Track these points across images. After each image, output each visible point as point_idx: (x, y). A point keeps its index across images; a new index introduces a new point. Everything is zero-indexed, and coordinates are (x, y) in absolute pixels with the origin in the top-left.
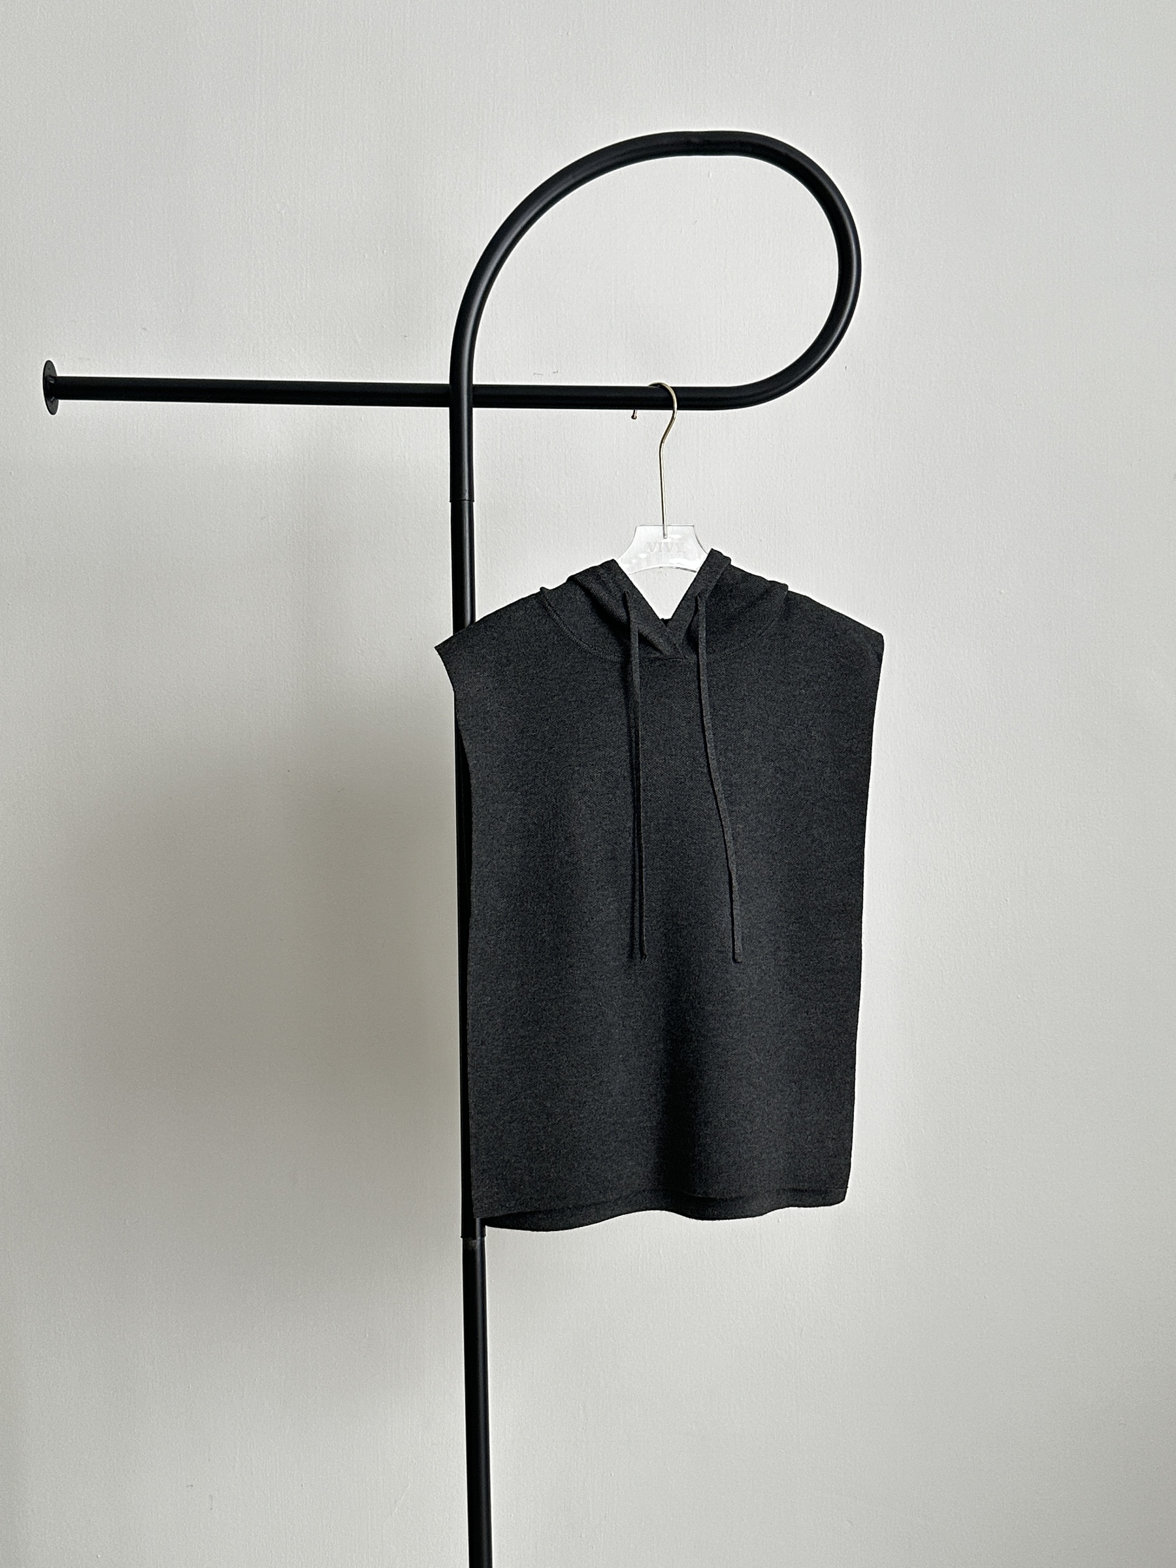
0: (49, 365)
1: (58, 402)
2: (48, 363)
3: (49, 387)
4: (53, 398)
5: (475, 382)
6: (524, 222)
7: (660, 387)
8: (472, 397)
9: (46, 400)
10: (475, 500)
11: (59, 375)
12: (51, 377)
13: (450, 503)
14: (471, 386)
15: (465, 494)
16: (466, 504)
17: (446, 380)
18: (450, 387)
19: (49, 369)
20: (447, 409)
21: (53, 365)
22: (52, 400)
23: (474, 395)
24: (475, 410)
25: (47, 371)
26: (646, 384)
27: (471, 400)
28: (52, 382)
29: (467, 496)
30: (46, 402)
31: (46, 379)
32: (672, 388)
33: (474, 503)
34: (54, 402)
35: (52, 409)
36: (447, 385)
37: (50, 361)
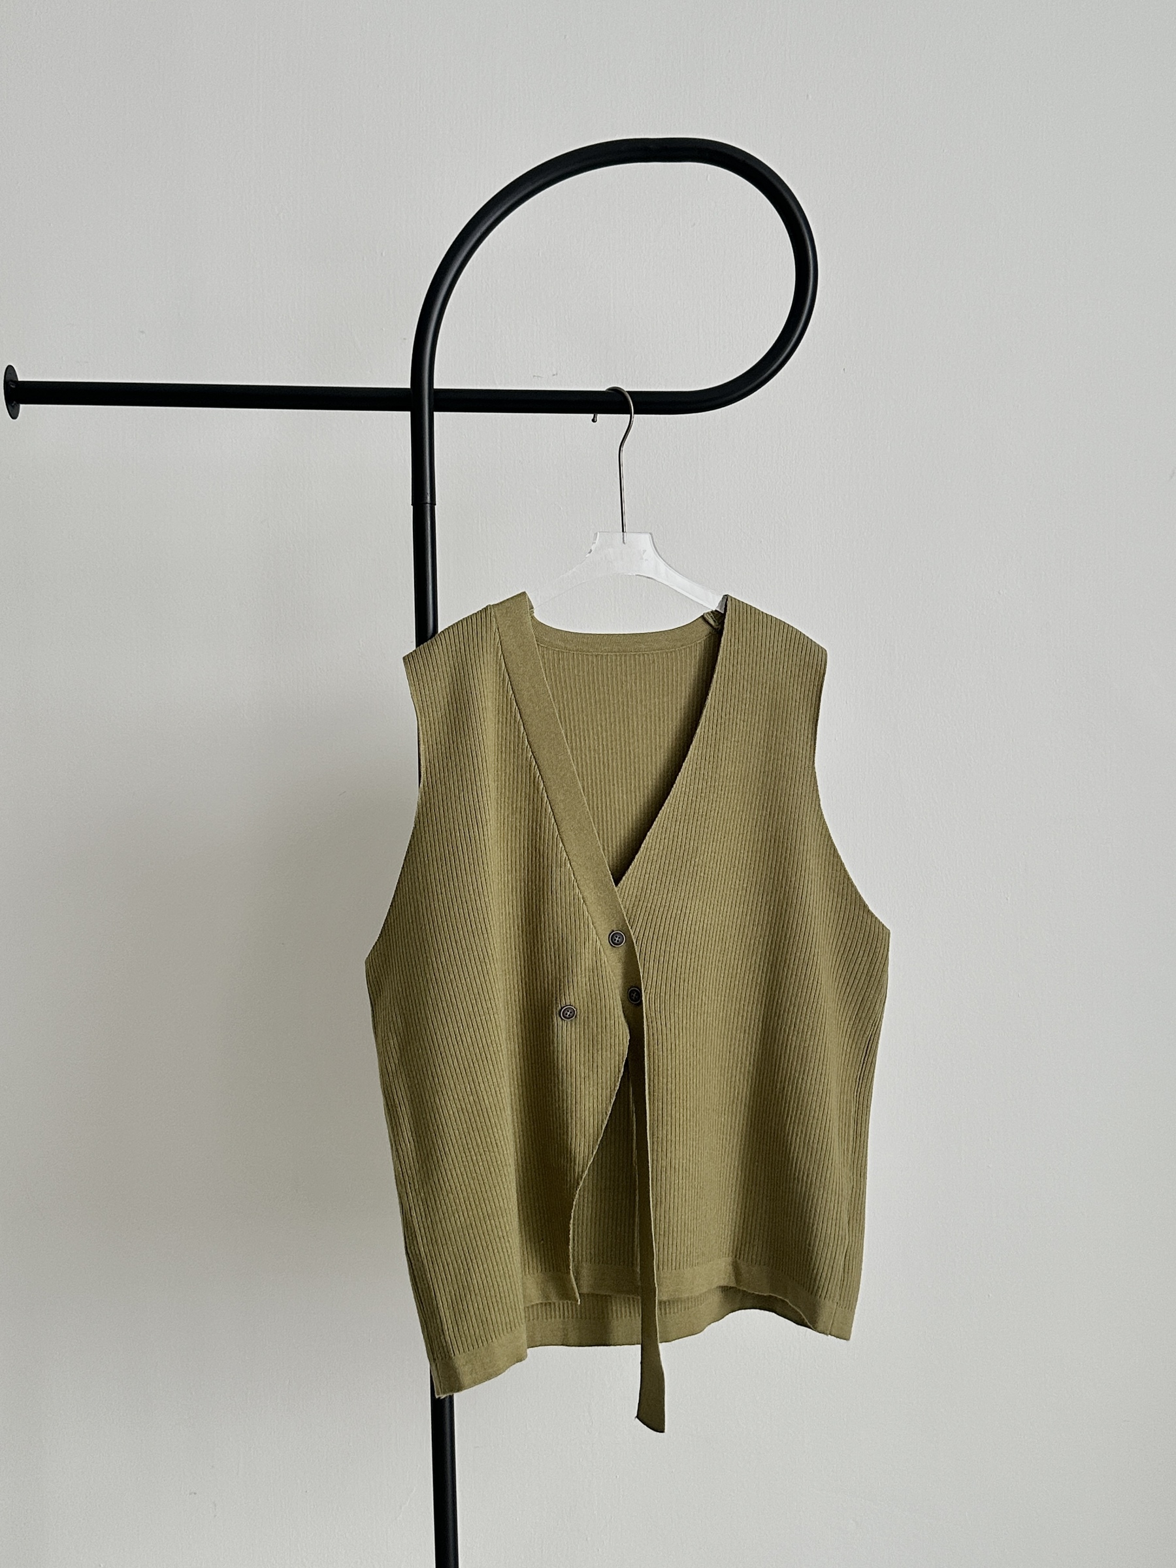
0: (10, 370)
1: (18, 406)
2: (9, 368)
4: (15, 402)
5: (436, 386)
6: (484, 228)
7: (616, 391)
8: (432, 401)
10: (437, 503)
11: (20, 379)
12: (12, 381)
13: (412, 507)
14: (433, 391)
15: (427, 498)
17: (409, 386)
19: (11, 374)
20: (409, 413)
21: (14, 370)
22: (13, 405)
24: (435, 414)
25: (10, 377)
26: (604, 389)
27: (433, 404)
29: (428, 500)
32: (628, 392)
34: (16, 408)
35: (14, 415)
36: (408, 389)
37: (11, 366)
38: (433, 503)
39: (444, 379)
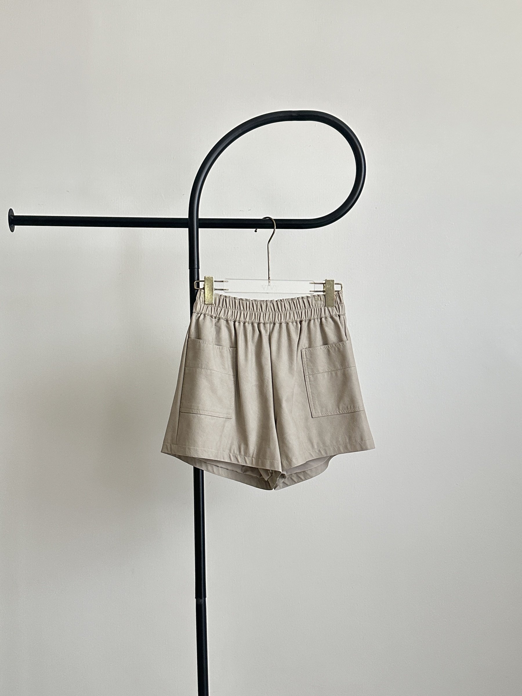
0: (11, 210)
3: (11, 221)
4: (13, 225)
5: (200, 217)
8: (198, 224)
9: (9, 225)
11: (15, 214)
12: (12, 216)
13: (189, 270)
14: (198, 220)
16: (196, 269)
17: (187, 217)
18: (189, 220)
21: (13, 211)
23: (199, 223)
24: (199, 229)
28: (12, 218)
29: (196, 266)
30: (10, 227)
31: (10, 217)
33: (200, 270)
34: (13, 227)
35: (12, 230)
36: (187, 219)
37: (12, 209)
38: (198, 268)
39: (203, 214)
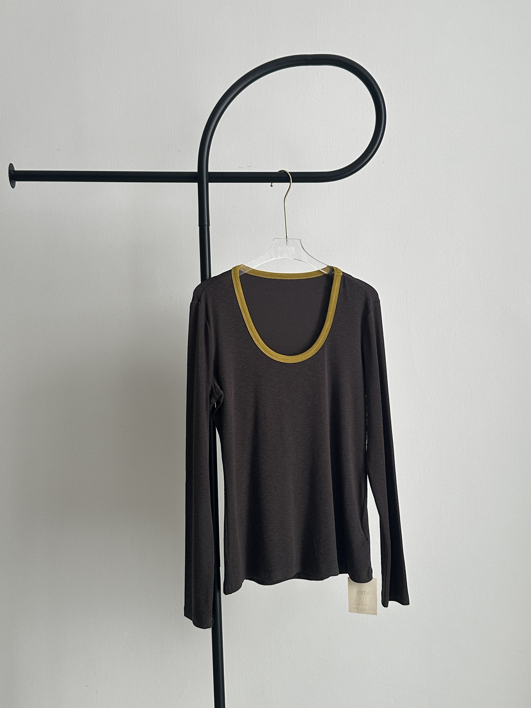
1: (15, 182)
2: (11, 164)
3: (11, 176)
5: (209, 171)
10: (210, 225)
11: (15, 170)
12: (12, 171)
13: (199, 227)
14: (208, 173)
15: (206, 223)
16: (206, 227)
17: (196, 170)
18: (198, 173)
19: (11, 167)
20: (197, 184)
21: (13, 165)
22: (13, 181)
23: (209, 177)
26: (277, 171)
27: (208, 179)
28: (12, 173)
30: (10, 182)
31: (10, 172)
32: (290, 172)
33: (210, 227)
35: (13, 186)
